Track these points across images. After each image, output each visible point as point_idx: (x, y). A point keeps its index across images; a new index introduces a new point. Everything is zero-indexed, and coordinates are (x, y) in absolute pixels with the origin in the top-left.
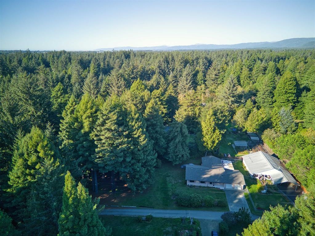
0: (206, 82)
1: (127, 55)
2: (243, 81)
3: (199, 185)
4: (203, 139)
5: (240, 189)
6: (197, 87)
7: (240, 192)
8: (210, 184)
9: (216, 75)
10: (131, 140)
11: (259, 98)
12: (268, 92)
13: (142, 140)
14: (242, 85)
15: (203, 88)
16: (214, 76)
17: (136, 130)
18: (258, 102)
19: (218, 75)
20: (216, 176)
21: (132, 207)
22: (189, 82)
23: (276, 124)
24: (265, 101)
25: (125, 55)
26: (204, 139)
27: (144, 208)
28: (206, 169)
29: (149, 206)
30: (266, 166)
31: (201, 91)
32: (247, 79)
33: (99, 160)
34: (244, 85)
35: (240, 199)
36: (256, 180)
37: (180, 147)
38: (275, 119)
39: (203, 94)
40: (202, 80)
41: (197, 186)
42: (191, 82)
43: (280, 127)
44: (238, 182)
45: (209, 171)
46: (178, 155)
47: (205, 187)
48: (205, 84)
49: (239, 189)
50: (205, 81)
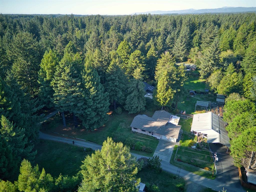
0: (201, 45)
1: (145, 18)
2: (235, 45)
3: (141, 133)
4: (156, 96)
5: (174, 141)
6: (190, 49)
7: (171, 144)
8: (149, 133)
9: (211, 38)
10: (83, 90)
11: (244, 63)
12: (253, 57)
13: (92, 91)
14: (234, 49)
15: (196, 50)
16: (209, 39)
17: (87, 82)
18: (243, 67)
19: (212, 39)
20: (155, 127)
21: (83, 140)
22: (184, 44)
23: (247, 90)
24: (249, 66)
25: (143, 19)
26: (158, 96)
27: (91, 142)
28: (149, 121)
29: (95, 142)
30: (206, 125)
31: (194, 53)
32: (241, 44)
33: (57, 102)
34: (236, 49)
35: (168, 150)
36: (195, 136)
37: (136, 100)
38: (247, 85)
39: (195, 56)
40: (197, 43)
41: (139, 133)
42: (185, 44)
43: (250, 92)
44: (172, 135)
45: (152, 122)
46: (133, 107)
47: (145, 135)
48: (200, 46)
49: (172, 141)
50: (201, 43)
